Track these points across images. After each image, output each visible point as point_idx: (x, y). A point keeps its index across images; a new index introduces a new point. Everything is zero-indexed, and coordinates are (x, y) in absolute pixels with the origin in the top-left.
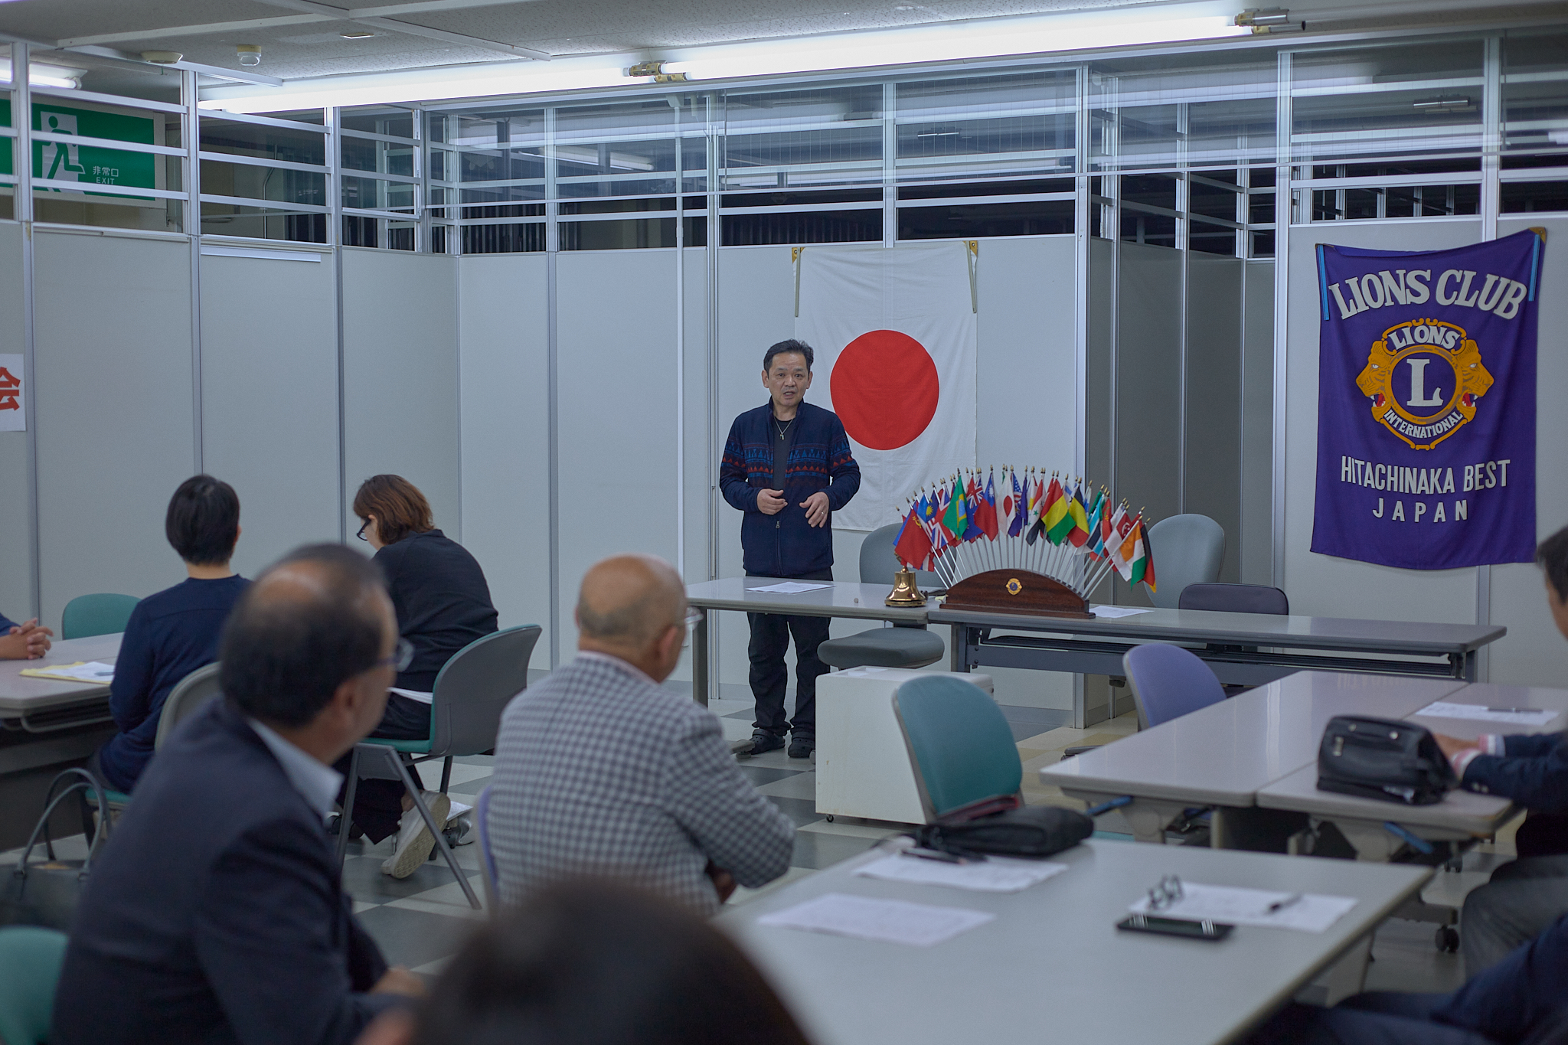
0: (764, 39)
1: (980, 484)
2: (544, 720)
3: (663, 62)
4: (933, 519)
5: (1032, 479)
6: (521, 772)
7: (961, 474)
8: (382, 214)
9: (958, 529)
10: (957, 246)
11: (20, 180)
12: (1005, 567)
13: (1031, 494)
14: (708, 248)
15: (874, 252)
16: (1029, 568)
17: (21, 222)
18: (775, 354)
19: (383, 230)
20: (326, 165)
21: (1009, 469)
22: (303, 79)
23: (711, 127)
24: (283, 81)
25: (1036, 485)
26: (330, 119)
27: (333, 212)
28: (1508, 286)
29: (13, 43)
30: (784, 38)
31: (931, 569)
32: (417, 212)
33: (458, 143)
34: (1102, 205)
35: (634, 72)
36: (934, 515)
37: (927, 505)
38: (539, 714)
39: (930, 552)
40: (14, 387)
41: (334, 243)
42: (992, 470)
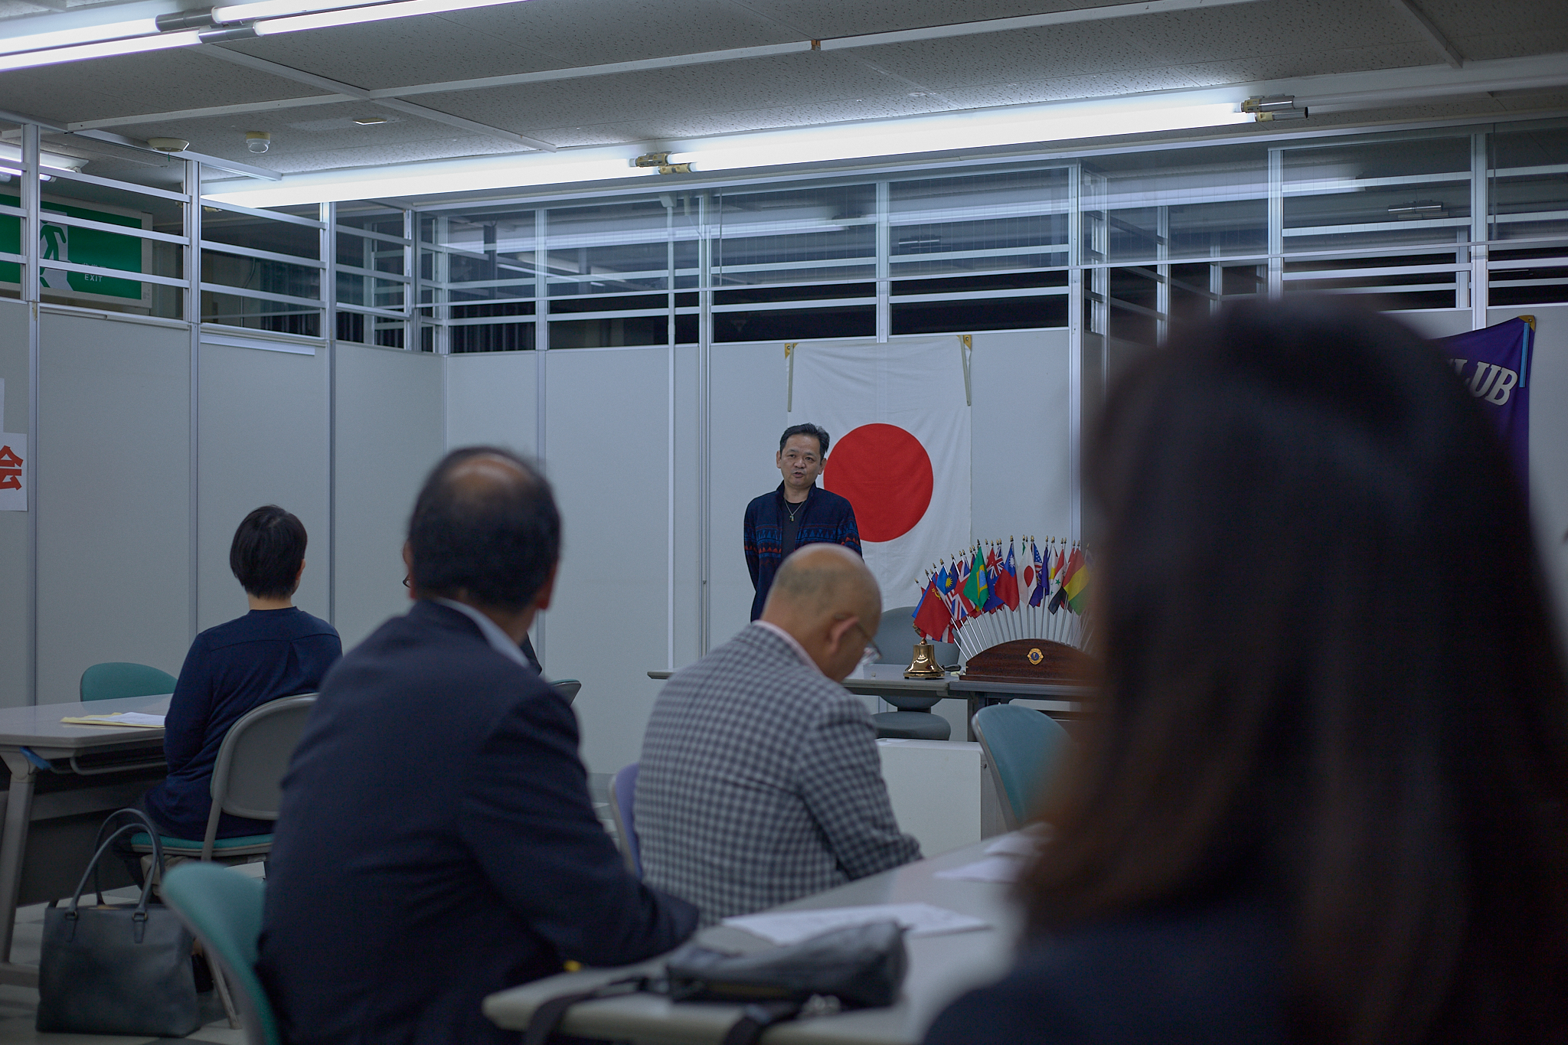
0: (771, 130)
1: (1000, 555)
2: (689, 695)
3: (669, 153)
4: (953, 591)
5: (1053, 549)
6: (663, 747)
7: (981, 545)
8: (370, 310)
9: (979, 600)
10: (949, 341)
11: (28, 260)
12: (1026, 637)
13: (1052, 563)
14: (700, 345)
15: (868, 347)
16: (1051, 638)
17: (28, 301)
18: (790, 435)
19: (370, 328)
20: (321, 260)
21: (1029, 540)
22: (303, 173)
23: (704, 230)
24: (282, 175)
25: (1057, 555)
26: (325, 215)
27: (327, 307)
28: (1499, 373)
29: (25, 124)
30: (791, 128)
31: (951, 641)
32: (408, 311)
33: (448, 245)
34: (1093, 301)
35: (641, 163)
36: (953, 586)
37: (947, 577)
38: (685, 690)
39: (950, 623)
40: (17, 467)
41: (327, 337)
42: (1012, 540)
